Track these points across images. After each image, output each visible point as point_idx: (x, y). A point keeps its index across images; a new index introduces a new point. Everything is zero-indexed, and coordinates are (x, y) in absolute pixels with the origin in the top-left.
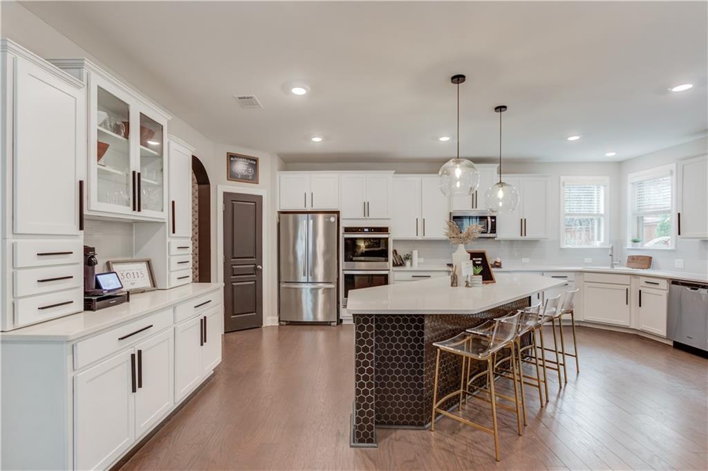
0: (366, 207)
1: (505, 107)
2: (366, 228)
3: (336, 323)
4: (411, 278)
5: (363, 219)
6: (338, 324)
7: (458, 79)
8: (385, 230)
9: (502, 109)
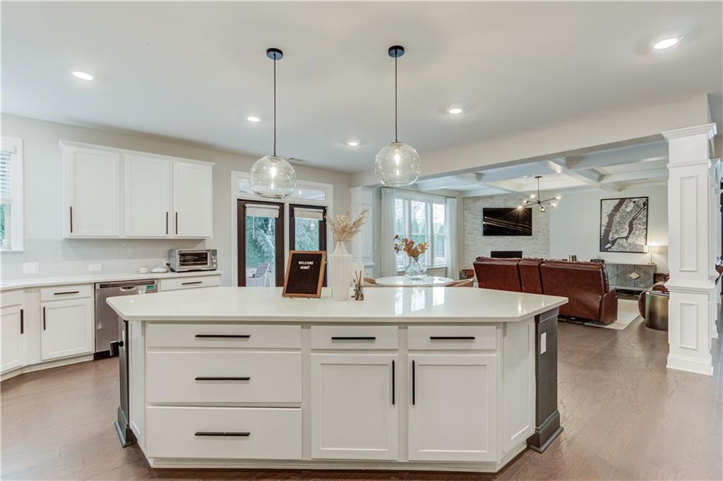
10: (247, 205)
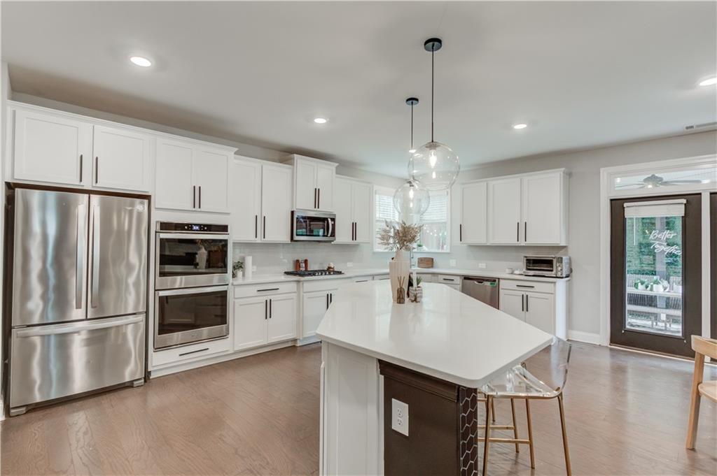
0: (197, 194)
1: (417, 100)
2: (196, 225)
3: (143, 381)
4: (255, 293)
5: (192, 211)
6: (145, 381)
7: (434, 43)
8: (224, 228)
9: (414, 102)
10: (625, 205)
